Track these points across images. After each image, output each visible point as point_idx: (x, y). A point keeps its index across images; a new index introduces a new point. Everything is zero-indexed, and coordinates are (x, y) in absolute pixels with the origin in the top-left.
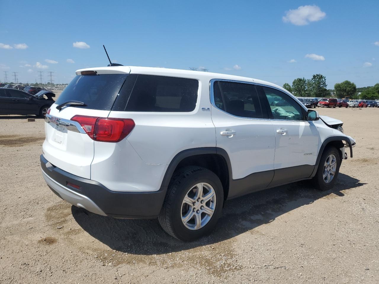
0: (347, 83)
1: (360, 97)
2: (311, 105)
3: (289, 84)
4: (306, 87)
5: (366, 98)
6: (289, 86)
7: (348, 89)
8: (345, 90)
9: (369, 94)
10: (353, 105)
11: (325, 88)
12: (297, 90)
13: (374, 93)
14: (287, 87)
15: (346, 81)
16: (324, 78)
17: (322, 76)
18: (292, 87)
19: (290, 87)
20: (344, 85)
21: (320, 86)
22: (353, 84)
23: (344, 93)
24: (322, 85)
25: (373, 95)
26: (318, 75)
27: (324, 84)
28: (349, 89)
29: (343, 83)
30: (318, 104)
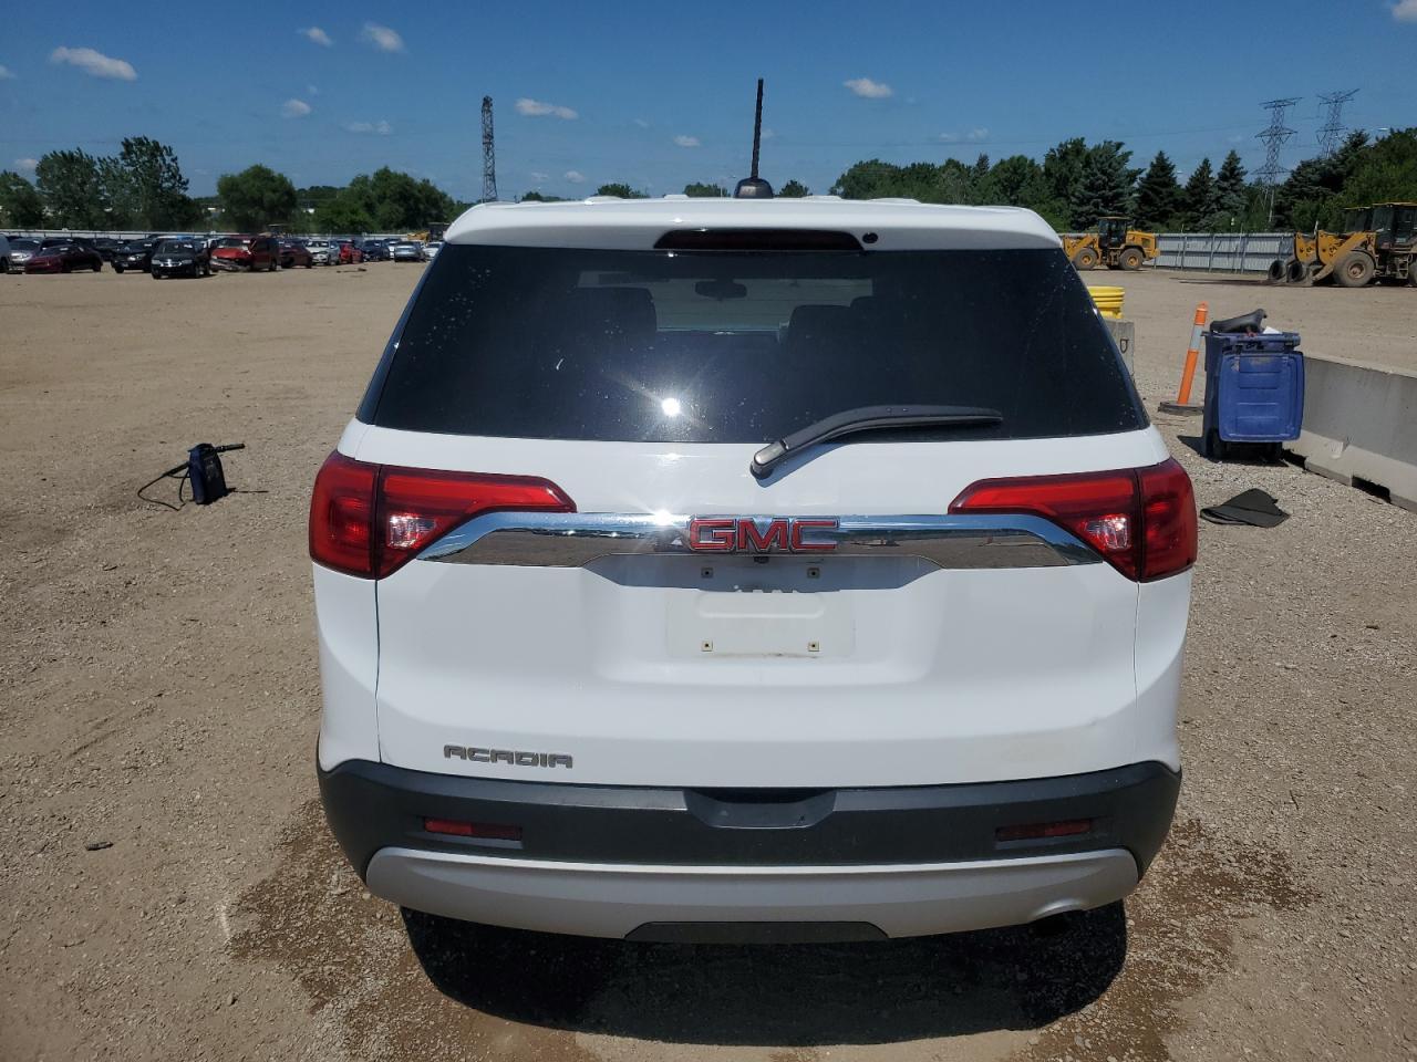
0: (260, 174)
1: (312, 226)
2: (195, 264)
3: (21, 175)
4: (101, 188)
5: (332, 228)
6: (25, 184)
7: (269, 196)
8: (257, 202)
9: (340, 213)
10: (325, 256)
11: (182, 192)
12: (65, 203)
13: (354, 212)
14: (14, 188)
15: (257, 166)
16: (170, 154)
17: (156, 143)
18: (37, 189)
19: (32, 188)
20: (252, 182)
21: (160, 186)
22: (282, 180)
23: (257, 214)
24: (167, 180)
25: (354, 217)
26: (140, 142)
27: (174, 176)
28: (275, 197)
29: (247, 172)
30: (210, 258)
